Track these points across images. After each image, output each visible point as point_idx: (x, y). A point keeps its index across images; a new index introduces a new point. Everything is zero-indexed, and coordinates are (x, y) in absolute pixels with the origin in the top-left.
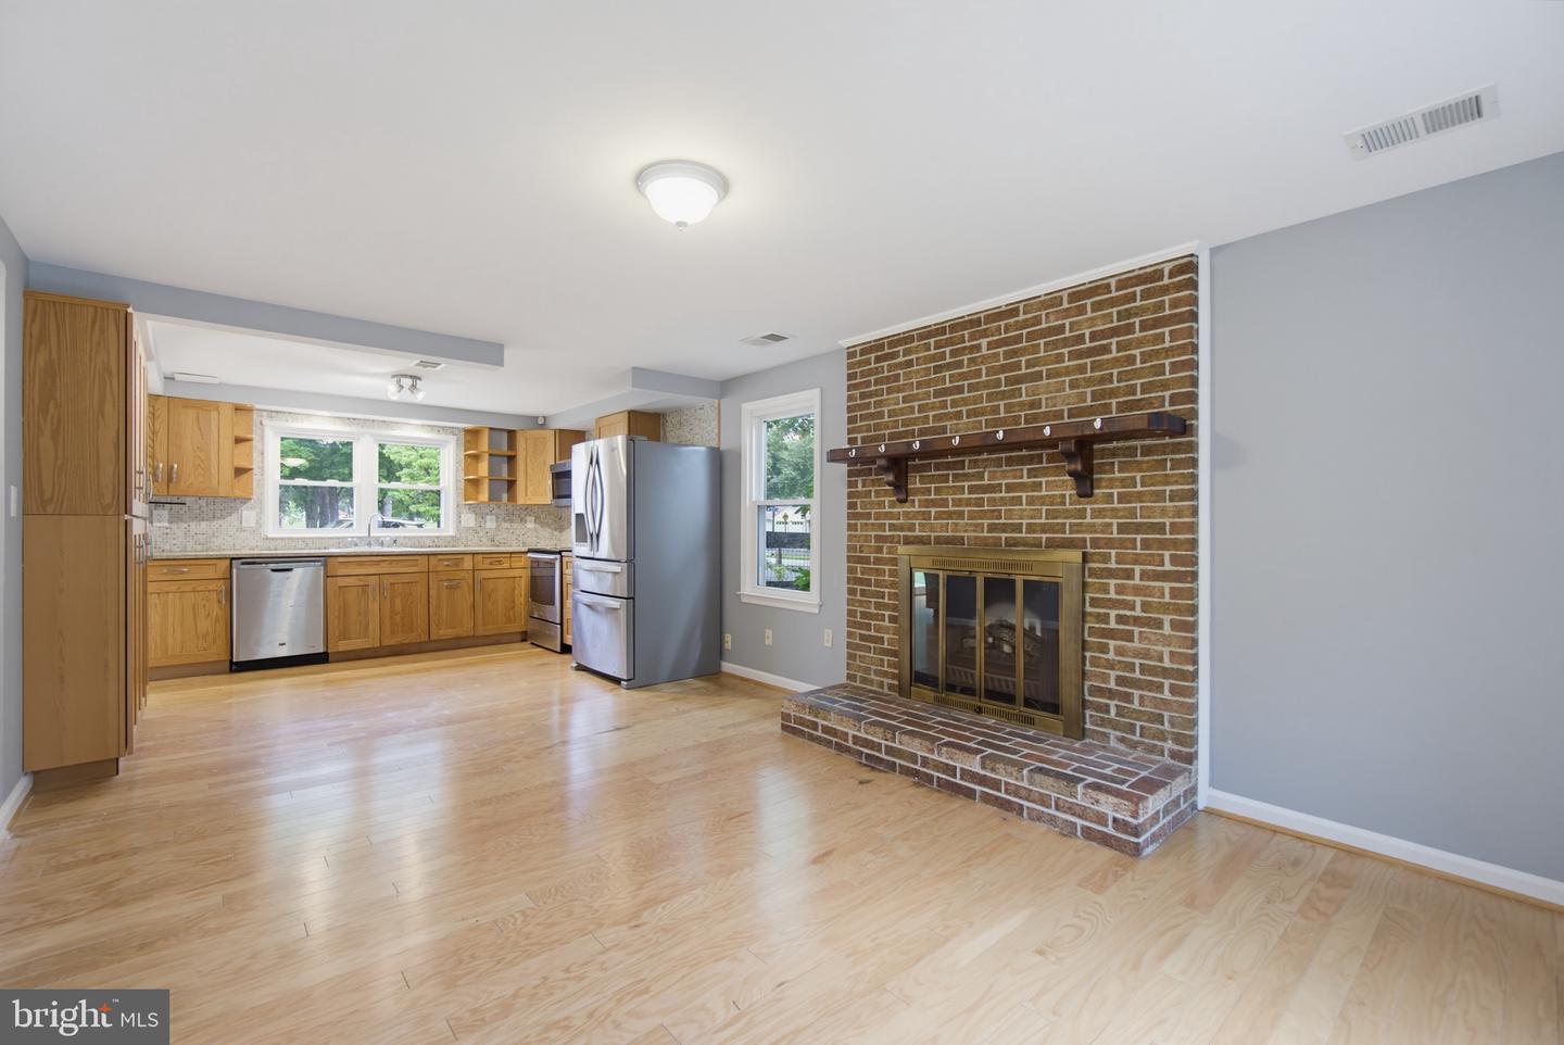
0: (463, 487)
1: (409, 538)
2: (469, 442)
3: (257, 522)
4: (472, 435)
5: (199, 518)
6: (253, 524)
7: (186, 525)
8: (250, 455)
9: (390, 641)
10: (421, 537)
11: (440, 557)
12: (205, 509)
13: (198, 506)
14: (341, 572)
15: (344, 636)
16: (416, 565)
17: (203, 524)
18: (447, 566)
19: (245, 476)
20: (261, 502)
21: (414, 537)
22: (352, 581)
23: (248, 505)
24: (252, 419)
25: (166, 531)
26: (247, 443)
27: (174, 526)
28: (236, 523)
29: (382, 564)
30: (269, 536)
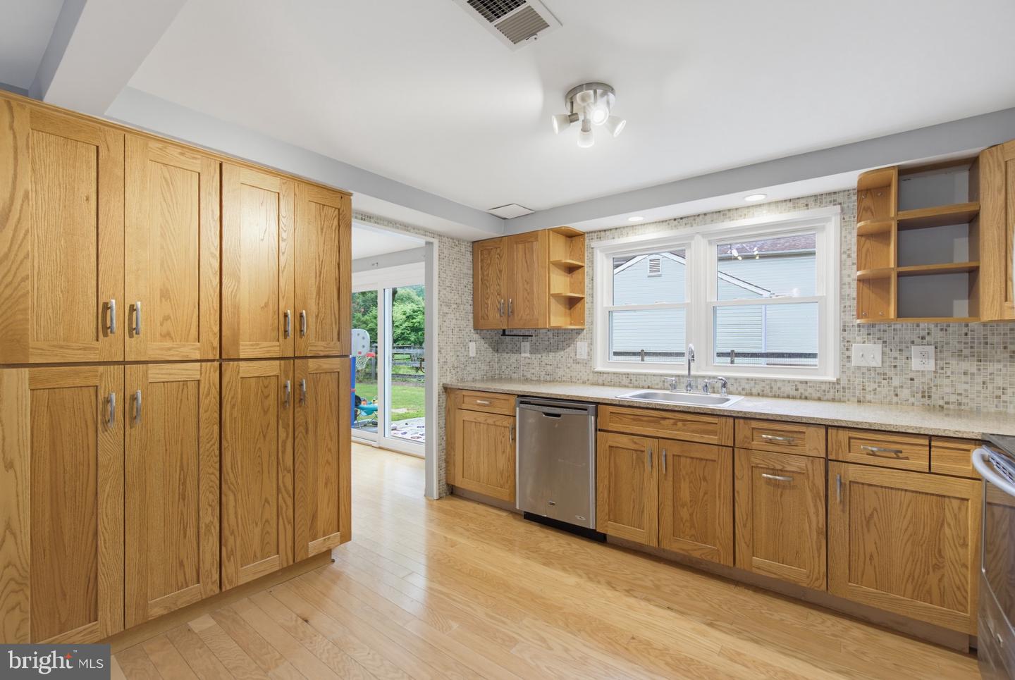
0: (854, 295)
1: (755, 380)
2: (867, 209)
3: (589, 354)
4: (870, 192)
5: (549, 349)
6: (585, 357)
7: (540, 356)
8: (582, 282)
9: (675, 546)
10: (776, 381)
11: (754, 424)
12: (552, 341)
13: (546, 338)
14: (612, 427)
15: (615, 516)
16: (714, 433)
17: (552, 354)
18: (770, 442)
19: (579, 305)
20: (591, 331)
21: (763, 380)
22: (624, 441)
23: (581, 336)
24: (583, 245)
25: (527, 361)
26: (580, 270)
27: (534, 356)
28: (572, 355)
29: (663, 422)
30: (599, 369)
